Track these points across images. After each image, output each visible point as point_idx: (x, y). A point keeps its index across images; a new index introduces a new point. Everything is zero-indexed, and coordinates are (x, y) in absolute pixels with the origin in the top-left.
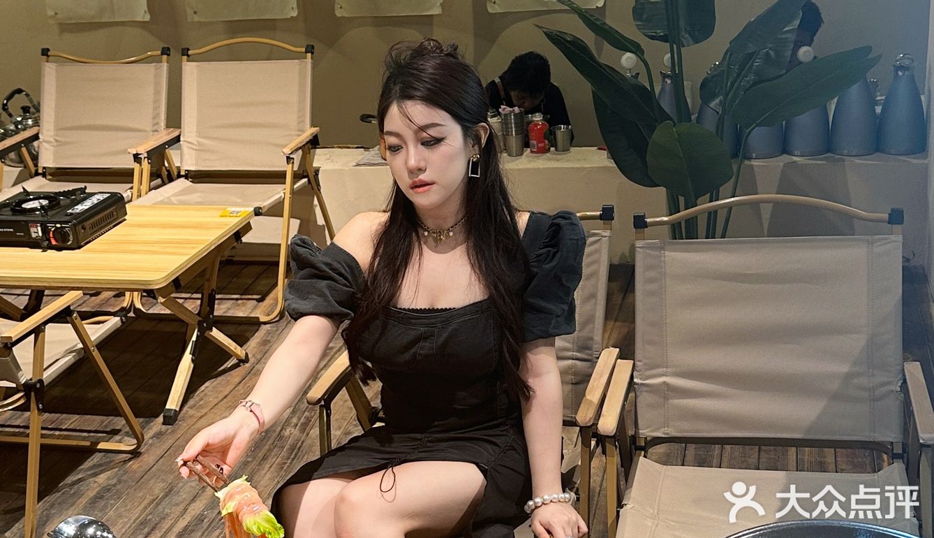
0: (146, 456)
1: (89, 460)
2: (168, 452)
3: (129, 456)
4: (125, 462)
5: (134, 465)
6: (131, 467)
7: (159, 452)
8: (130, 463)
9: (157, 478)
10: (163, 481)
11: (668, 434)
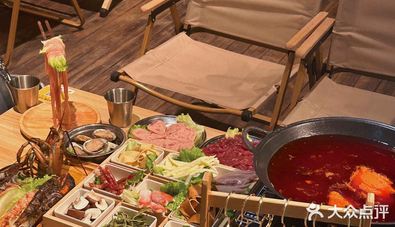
0: (85, 31)
1: (56, 27)
2: (97, 31)
3: (77, 29)
4: (74, 32)
5: (78, 34)
6: (75, 35)
7: (93, 30)
8: (76, 33)
9: (86, 44)
10: (89, 45)
11: (345, 66)
